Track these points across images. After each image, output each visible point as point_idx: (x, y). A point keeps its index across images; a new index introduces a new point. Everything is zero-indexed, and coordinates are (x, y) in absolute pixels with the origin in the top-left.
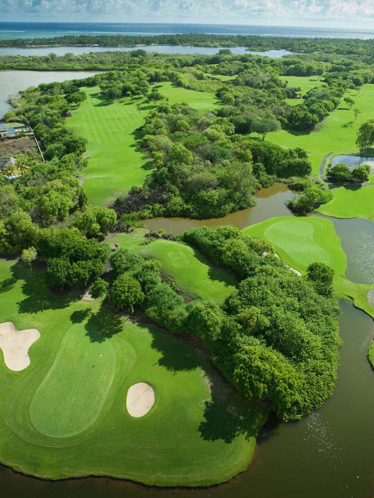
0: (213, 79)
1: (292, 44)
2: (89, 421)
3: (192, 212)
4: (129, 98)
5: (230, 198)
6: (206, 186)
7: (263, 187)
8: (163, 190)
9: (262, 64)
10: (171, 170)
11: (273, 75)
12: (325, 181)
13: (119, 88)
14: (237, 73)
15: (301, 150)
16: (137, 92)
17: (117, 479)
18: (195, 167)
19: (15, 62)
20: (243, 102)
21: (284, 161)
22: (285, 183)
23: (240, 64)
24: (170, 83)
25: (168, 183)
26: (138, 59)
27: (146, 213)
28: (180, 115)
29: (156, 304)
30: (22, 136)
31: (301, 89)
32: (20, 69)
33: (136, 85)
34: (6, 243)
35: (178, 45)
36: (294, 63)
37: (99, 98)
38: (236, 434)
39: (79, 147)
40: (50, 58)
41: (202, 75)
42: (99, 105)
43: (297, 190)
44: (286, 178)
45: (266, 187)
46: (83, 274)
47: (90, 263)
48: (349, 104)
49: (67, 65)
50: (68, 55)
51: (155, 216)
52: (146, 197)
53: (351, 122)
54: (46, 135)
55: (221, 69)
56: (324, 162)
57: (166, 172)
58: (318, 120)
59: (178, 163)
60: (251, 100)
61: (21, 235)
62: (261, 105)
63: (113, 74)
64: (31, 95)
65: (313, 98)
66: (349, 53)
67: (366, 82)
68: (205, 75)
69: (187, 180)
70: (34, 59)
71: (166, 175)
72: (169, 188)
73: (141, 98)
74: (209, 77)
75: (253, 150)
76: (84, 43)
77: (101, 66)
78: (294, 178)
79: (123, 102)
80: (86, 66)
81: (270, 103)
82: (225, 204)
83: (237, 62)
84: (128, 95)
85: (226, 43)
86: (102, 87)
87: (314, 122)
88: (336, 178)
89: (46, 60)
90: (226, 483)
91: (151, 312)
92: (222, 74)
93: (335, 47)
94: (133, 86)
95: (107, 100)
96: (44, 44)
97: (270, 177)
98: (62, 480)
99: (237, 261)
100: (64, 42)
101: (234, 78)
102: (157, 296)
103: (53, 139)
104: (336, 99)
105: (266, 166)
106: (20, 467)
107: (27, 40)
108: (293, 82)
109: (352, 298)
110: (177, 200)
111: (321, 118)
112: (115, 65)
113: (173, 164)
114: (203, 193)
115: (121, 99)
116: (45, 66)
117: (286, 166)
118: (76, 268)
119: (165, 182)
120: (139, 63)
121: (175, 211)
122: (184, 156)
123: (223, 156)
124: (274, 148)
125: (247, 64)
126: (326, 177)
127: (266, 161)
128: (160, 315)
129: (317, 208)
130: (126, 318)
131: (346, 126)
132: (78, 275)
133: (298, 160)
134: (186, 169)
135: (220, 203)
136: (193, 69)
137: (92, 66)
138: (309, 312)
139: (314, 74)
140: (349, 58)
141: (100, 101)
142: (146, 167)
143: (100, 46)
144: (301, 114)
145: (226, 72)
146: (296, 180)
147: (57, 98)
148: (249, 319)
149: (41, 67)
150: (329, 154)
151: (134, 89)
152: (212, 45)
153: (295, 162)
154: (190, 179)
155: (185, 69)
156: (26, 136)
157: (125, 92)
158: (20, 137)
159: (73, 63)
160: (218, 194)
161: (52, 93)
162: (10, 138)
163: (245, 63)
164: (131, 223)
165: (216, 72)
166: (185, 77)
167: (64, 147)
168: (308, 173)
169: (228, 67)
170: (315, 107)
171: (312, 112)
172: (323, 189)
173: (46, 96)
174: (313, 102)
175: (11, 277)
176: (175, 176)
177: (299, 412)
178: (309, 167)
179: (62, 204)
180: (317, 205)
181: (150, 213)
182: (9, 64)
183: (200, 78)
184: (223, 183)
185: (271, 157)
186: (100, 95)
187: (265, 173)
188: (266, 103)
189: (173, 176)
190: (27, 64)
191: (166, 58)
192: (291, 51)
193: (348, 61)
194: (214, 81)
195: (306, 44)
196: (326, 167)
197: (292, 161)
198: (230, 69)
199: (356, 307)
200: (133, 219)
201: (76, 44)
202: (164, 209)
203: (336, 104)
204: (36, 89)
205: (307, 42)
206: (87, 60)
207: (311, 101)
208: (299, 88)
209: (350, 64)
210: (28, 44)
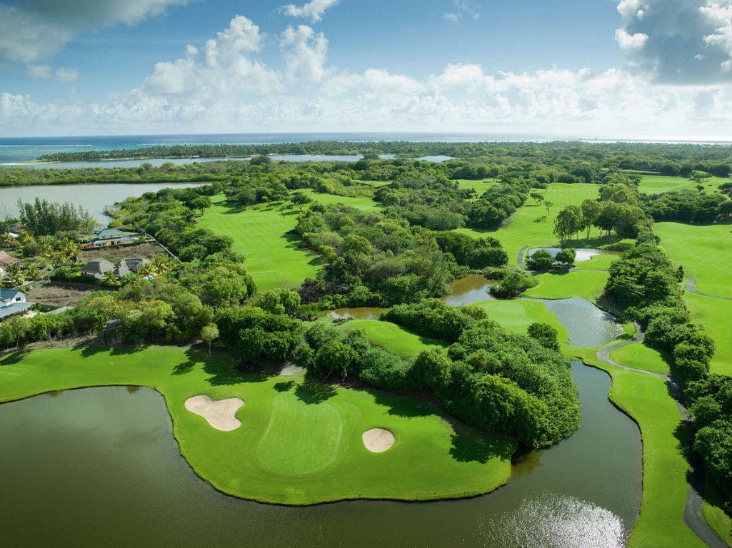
0: (363, 185)
1: (452, 149)
2: (329, 459)
3: (382, 301)
4: (266, 204)
5: (422, 284)
6: (394, 272)
7: (456, 278)
8: (341, 281)
9: (421, 167)
10: (348, 260)
11: (439, 176)
12: (527, 270)
13: (252, 192)
14: (391, 178)
15: (492, 240)
16: (275, 196)
17: (374, 500)
18: (376, 257)
19: (96, 174)
20: (411, 201)
21: (476, 250)
22: (481, 274)
23: (394, 168)
24: (311, 190)
25: (347, 274)
26: (261, 167)
27: (327, 304)
28: (339, 213)
29: (371, 366)
30: (142, 242)
31: (476, 190)
32: (105, 182)
33: (272, 189)
34: (175, 328)
35: (304, 154)
36: (461, 165)
37: (225, 206)
38: (489, 457)
39: (224, 247)
40: (144, 169)
41: (348, 180)
42: (228, 213)
43: (496, 279)
44: (481, 269)
45: (460, 278)
46: (282, 343)
47: (287, 334)
48: (537, 199)
49: (168, 175)
50: (166, 166)
51: (338, 307)
52: (324, 288)
53: (544, 217)
54: (175, 240)
55: (373, 174)
56: (521, 254)
57: (343, 263)
58: (505, 214)
59: (356, 253)
60: (420, 200)
61: (192, 318)
62: (433, 204)
63: (238, 180)
64: (135, 205)
65: (495, 193)
66: (524, 155)
67: (552, 181)
68: (352, 181)
69: (369, 269)
70: (122, 171)
71: (343, 266)
72: (349, 279)
73: (280, 204)
74: (357, 183)
75: (438, 239)
76: (179, 155)
77: (213, 176)
78: (490, 268)
79: (258, 209)
80: (193, 176)
81: (444, 202)
82: (418, 291)
83: (390, 166)
84: (264, 201)
85: (367, 150)
86: (227, 194)
87: (501, 218)
88: (539, 265)
89: (139, 171)
90: (489, 493)
91: (367, 373)
92: (373, 180)
93: (506, 150)
94: (269, 191)
95: (237, 207)
96: (126, 157)
97: (463, 267)
98: (313, 505)
99: (451, 323)
100: (152, 155)
101: (390, 182)
102: (370, 359)
103: (187, 241)
104: (522, 195)
105: (455, 256)
106: (263, 498)
107: (103, 152)
108: (464, 184)
109: (580, 358)
110: (362, 290)
111: (509, 214)
112: (231, 175)
113: (350, 254)
114: (391, 279)
115: (255, 206)
116: (138, 177)
117: (479, 255)
118: (273, 337)
119: (343, 273)
120: (263, 171)
121: (361, 301)
122: (362, 245)
123: (406, 246)
124: (462, 236)
125: (402, 167)
126: (526, 267)
127: (455, 250)
128: (377, 375)
129: (523, 291)
130: (337, 386)
131: (538, 221)
132: (276, 344)
133: (490, 249)
134: (366, 258)
135: (413, 290)
136: (337, 174)
137: (201, 176)
138: (538, 359)
139: (488, 176)
140: (526, 160)
141: (227, 209)
142: (314, 263)
143: (201, 157)
144: (485, 209)
145: (379, 177)
146: (492, 269)
147: (173, 205)
148: (479, 359)
149: (132, 179)
150: (525, 248)
151: (270, 193)
152: (350, 153)
153: (488, 251)
154: (372, 267)
155: (326, 174)
156: (146, 243)
157: (260, 198)
158: (139, 244)
159: (175, 174)
160: (410, 280)
161: (166, 200)
162: (125, 246)
163: (399, 167)
164: (312, 313)
165: (366, 178)
166: (329, 183)
167: (206, 249)
168: (505, 262)
169: (379, 172)
170: (499, 200)
171: (497, 205)
172: (526, 276)
173: (158, 203)
174: (496, 196)
175: (188, 360)
176: (355, 266)
177: (549, 439)
178: (505, 256)
179: (234, 288)
180: (523, 289)
181: (331, 304)
182: (91, 177)
183: (347, 184)
184: (411, 270)
185: (460, 246)
186: (224, 203)
187: (456, 263)
188: (438, 202)
189: (352, 266)
190: (113, 176)
191: (296, 166)
192: (451, 156)
193: (526, 163)
194: (366, 187)
195: (469, 148)
196: (524, 258)
197: (485, 250)
198: (383, 173)
199: (586, 365)
200: (313, 309)
201: (168, 155)
202: (348, 299)
203: (523, 200)
204: (139, 200)
205: (471, 146)
206: (193, 170)
207: (493, 195)
208: (473, 189)
209: (530, 166)
210: (103, 157)
